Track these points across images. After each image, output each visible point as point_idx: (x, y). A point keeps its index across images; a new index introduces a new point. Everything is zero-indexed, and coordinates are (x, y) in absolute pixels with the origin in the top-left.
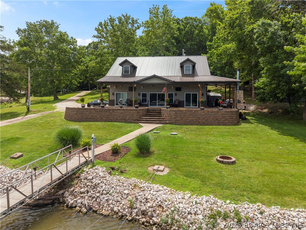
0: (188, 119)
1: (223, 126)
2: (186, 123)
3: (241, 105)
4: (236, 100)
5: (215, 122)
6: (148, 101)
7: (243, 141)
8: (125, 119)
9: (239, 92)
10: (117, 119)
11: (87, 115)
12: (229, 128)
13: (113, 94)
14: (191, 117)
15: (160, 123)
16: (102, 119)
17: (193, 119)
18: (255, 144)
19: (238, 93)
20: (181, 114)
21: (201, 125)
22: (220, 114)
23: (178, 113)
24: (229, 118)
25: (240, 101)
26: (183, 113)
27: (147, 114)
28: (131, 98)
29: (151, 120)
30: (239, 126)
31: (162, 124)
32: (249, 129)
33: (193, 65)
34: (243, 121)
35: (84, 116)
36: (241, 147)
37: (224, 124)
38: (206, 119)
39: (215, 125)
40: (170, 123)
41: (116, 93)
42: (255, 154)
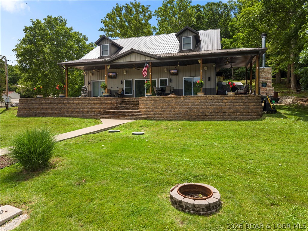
0: (173, 110)
1: (230, 121)
2: (170, 117)
3: (268, 89)
4: (259, 82)
5: (218, 115)
6: (133, 91)
7: (261, 148)
8: (83, 113)
9: (264, 69)
10: (72, 113)
11: (36, 108)
12: (240, 125)
13: (89, 83)
14: (179, 108)
15: (131, 119)
16: (53, 113)
17: (181, 111)
18: (286, 155)
19: (263, 71)
20: (162, 103)
21: (194, 120)
22: (225, 101)
23: (158, 101)
24: (242, 108)
25: (266, 84)
26: (166, 101)
27: (119, 107)
28: (112, 88)
29: (120, 115)
30: (260, 122)
31: (134, 119)
32: (277, 125)
33: (195, 36)
34: (270, 115)
35: (32, 109)
36: (252, 162)
37: (233, 118)
38: (201, 110)
39: (217, 120)
40: (145, 119)
41: (93, 82)
42: (284, 181)
